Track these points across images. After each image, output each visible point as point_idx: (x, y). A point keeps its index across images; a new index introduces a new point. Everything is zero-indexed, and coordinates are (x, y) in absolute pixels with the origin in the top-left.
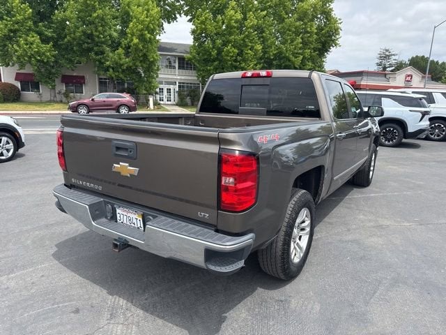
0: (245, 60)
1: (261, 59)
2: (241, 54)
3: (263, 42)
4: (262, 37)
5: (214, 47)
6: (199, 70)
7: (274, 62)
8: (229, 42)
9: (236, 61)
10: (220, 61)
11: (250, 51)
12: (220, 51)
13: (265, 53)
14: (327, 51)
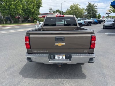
0: (18, 10)
1: (22, 9)
2: (16, 8)
3: (22, 5)
4: (22, 3)
5: (6, 5)
6: (2, 13)
7: (26, 10)
8: (12, 4)
9: (15, 10)
10: (9, 10)
11: (19, 7)
12: (9, 7)
13: (23, 8)
14: (39, 8)
